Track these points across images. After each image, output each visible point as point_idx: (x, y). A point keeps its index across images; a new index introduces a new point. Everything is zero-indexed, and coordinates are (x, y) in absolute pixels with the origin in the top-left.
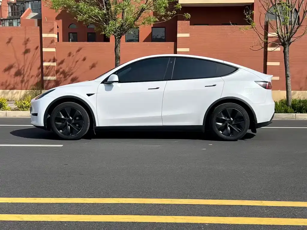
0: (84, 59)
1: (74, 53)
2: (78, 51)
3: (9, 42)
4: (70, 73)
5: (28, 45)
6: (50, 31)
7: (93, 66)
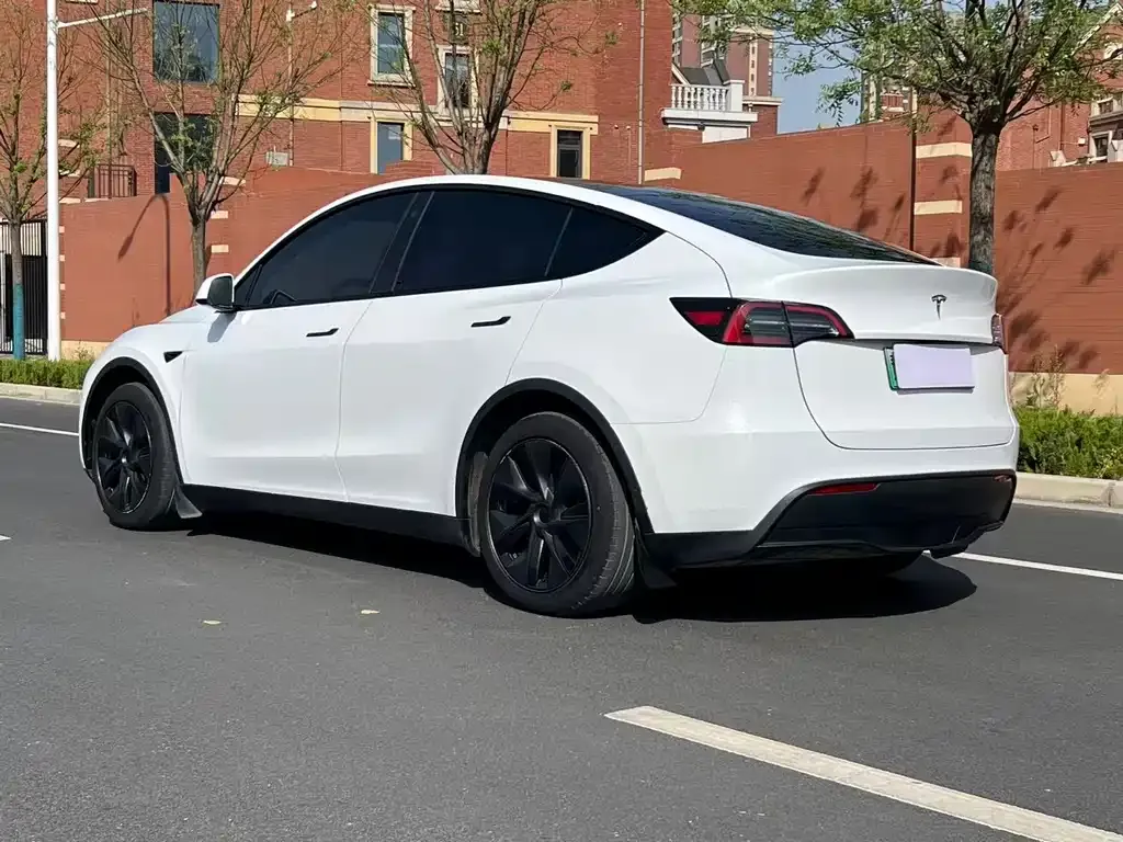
0: (1066, 240)
1: (1027, 213)
2: (1045, 204)
3: (810, 192)
4: (1011, 298)
5: (870, 194)
6: (942, 133)
7: (1099, 267)
